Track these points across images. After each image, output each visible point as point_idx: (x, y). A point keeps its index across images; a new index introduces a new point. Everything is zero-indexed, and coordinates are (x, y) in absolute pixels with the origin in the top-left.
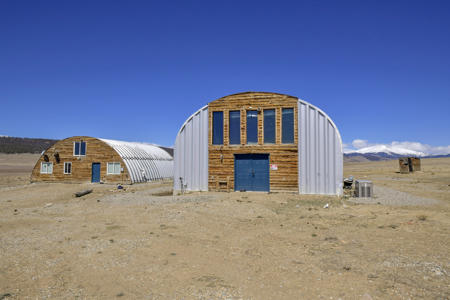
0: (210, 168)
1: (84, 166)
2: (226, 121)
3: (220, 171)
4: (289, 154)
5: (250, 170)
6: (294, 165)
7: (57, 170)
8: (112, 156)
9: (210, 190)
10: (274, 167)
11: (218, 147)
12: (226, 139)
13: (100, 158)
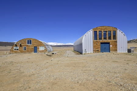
0: (94, 46)
1: (31, 48)
2: (98, 34)
3: (96, 47)
4: (115, 42)
5: (104, 47)
6: (116, 45)
7: (21, 49)
8: (41, 44)
9: (94, 52)
10: (111, 46)
11: (96, 41)
12: (98, 39)
13: (37, 45)
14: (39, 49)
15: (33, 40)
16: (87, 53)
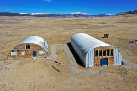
0: (94, 62)
1: (30, 52)
3: (97, 62)
4: (112, 58)
5: (103, 61)
6: (113, 60)
7: (19, 54)
8: (41, 49)
9: (94, 66)
11: (97, 57)
12: (99, 55)
13: (36, 49)
14: (38, 53)
15: (31, 44)
16: (89, 67)
